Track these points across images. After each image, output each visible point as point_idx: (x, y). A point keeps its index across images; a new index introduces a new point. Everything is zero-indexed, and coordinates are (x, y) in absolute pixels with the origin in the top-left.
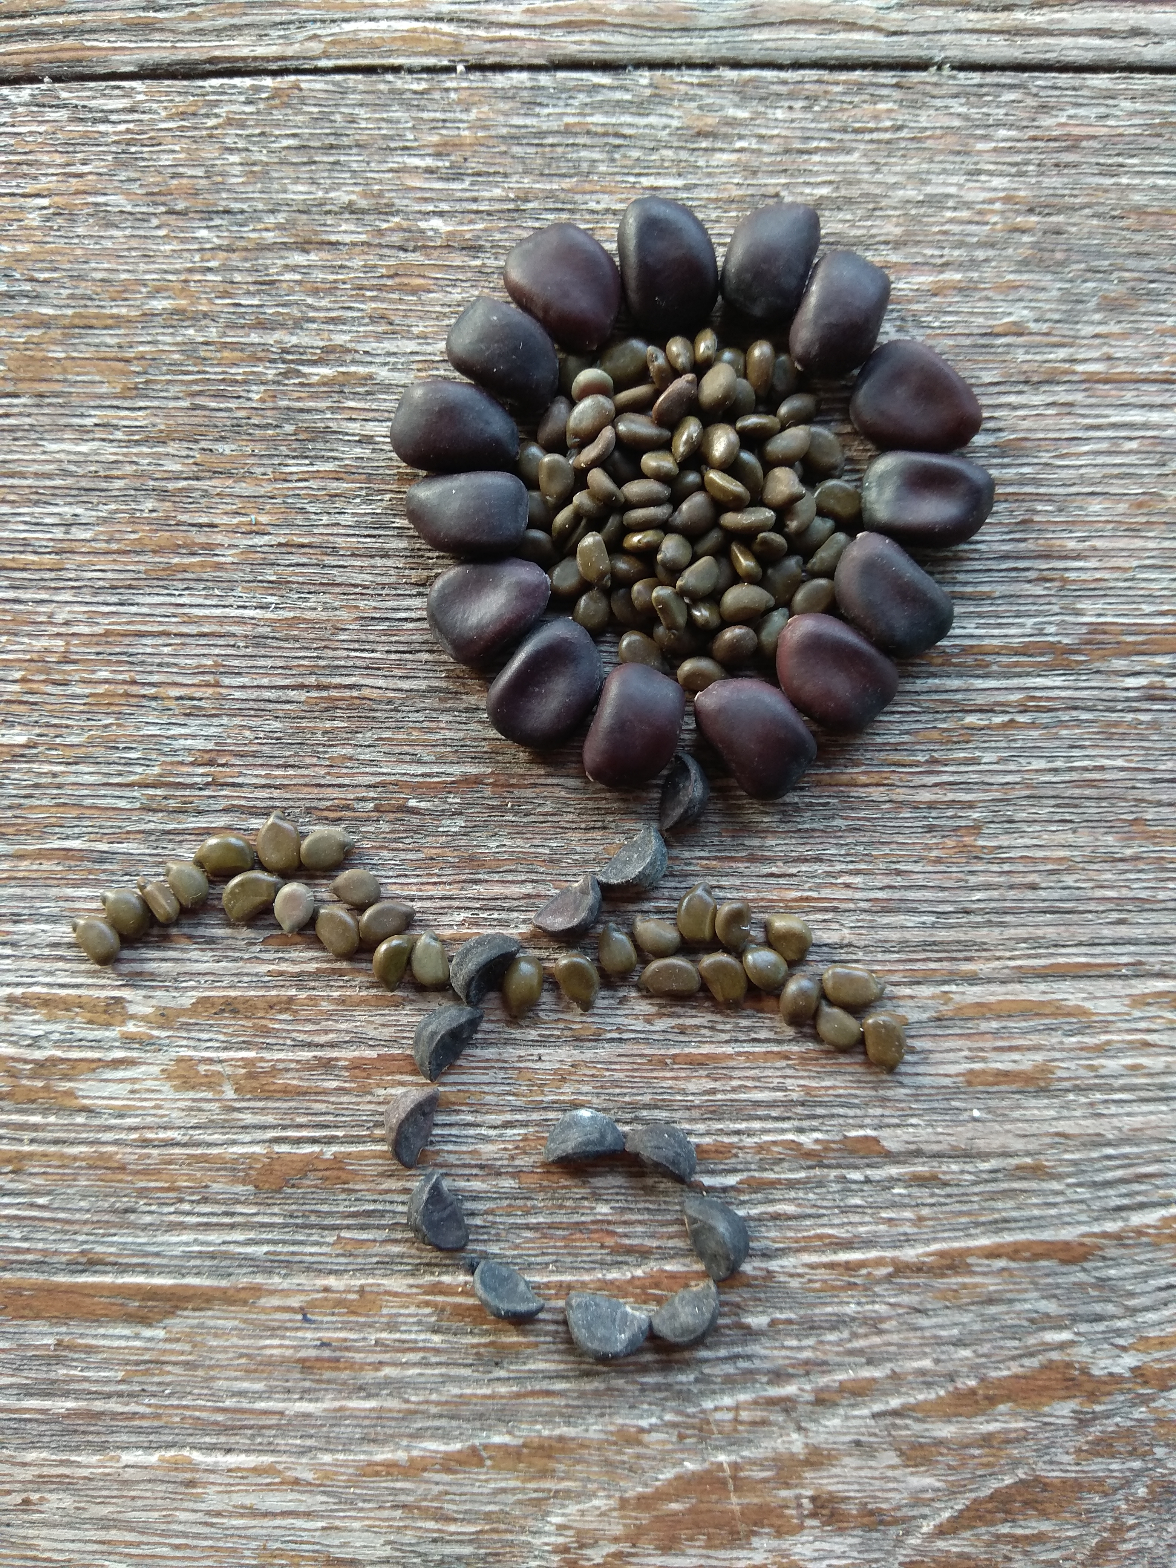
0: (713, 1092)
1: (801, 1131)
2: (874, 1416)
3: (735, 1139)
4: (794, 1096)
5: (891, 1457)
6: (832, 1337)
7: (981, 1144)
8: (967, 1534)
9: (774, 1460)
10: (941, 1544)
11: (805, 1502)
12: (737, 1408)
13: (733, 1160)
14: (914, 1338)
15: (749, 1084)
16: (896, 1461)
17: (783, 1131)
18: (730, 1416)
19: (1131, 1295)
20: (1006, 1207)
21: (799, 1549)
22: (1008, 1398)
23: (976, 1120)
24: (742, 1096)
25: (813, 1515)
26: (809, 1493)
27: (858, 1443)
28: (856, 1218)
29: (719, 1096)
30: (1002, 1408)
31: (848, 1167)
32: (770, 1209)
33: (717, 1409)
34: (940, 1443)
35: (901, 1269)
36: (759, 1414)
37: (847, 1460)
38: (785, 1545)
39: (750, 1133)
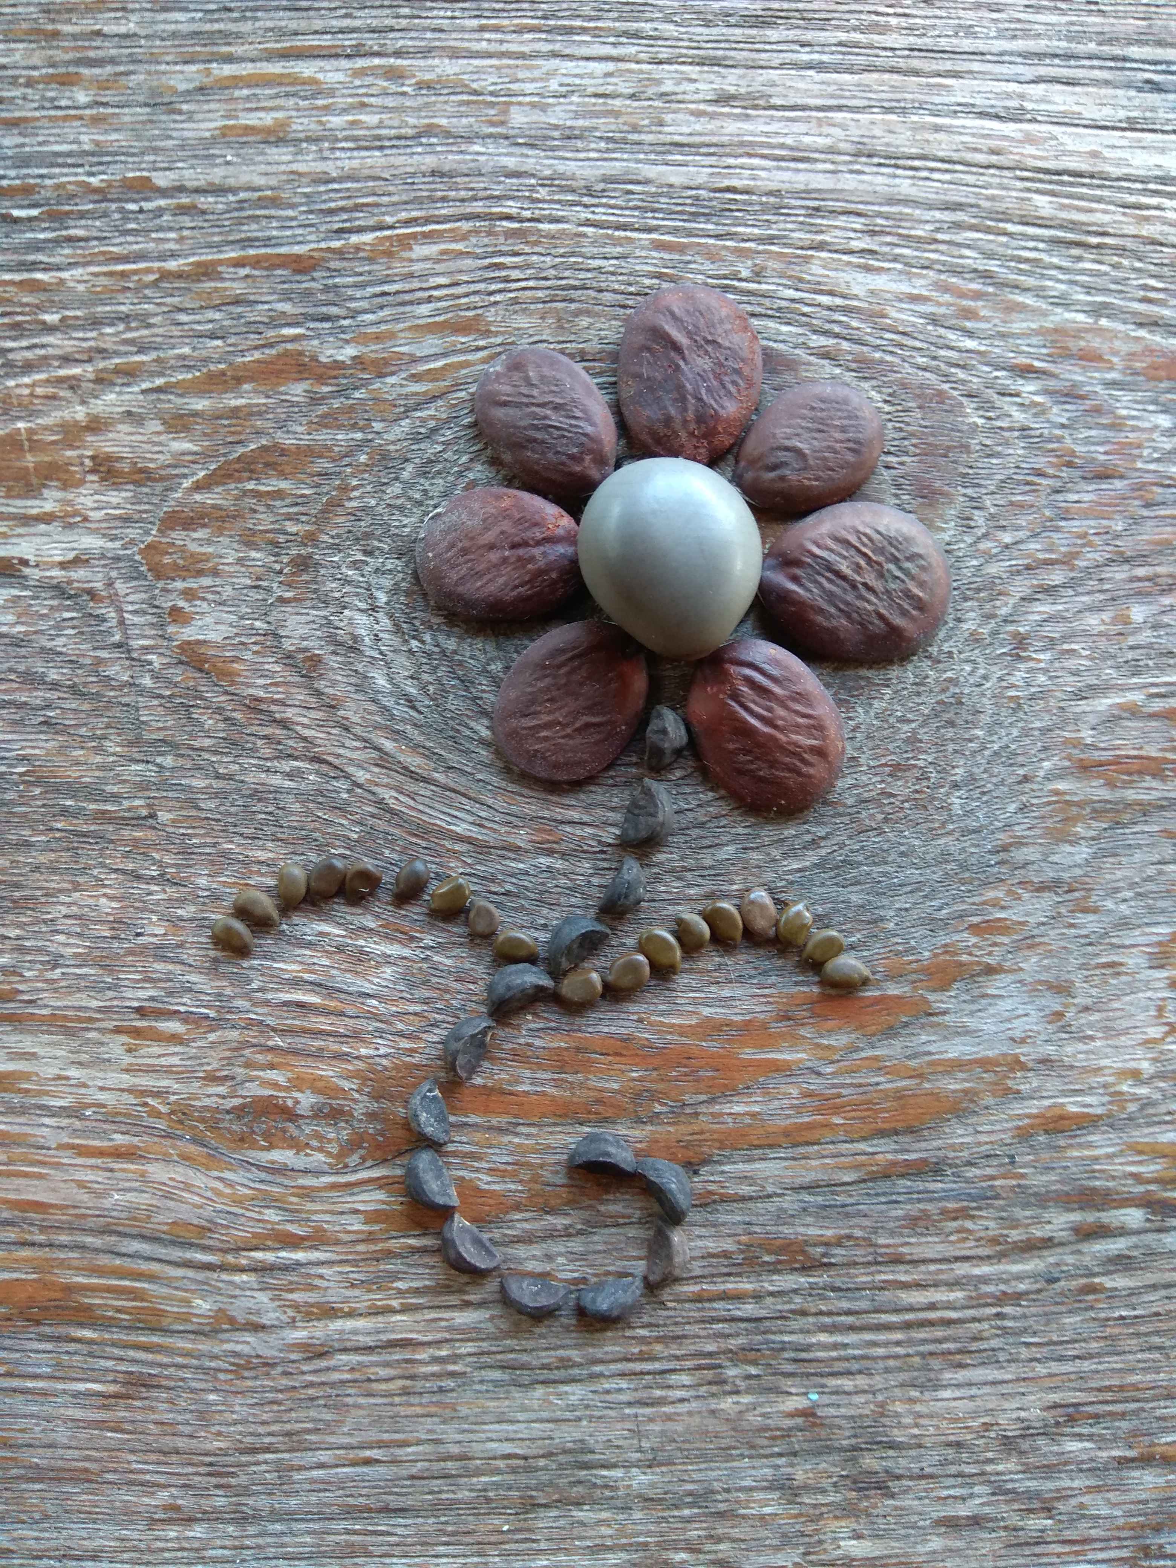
0: (23, 145)
1: (92, 174)
2: (143, 392)
3: (38, 181)
4: (86, 147)
5: (155, 426)
6: (109, 330)
7: (232, 182)
8: (219, 489)
9: (62, 426)
10: (198, 497)
11: (87, 462)
12: (34, 385)
13: (37, 196)
14: (176, 331)
15: (52, 139)
16: (160, 428)
17: (76, 174)
18: (26, 391)
19: (352, 299)
20: (252, 230)
21: (81, 499)
22: (251, 379)
23: (228, 163)
24: (45, 149)
25: (92, 471)
26: (90, 453)
27: (129, 413)
28: (130, 239)
29: (27, 149)
30: (246, 387)
31: (128, 201)
32: (64, 233)
33: (17, 386)
34: (196, 414)
35: (165, 275)
36: (51, 390)
37: (120, 427)
38: (70, 496)
39: (50, 177)
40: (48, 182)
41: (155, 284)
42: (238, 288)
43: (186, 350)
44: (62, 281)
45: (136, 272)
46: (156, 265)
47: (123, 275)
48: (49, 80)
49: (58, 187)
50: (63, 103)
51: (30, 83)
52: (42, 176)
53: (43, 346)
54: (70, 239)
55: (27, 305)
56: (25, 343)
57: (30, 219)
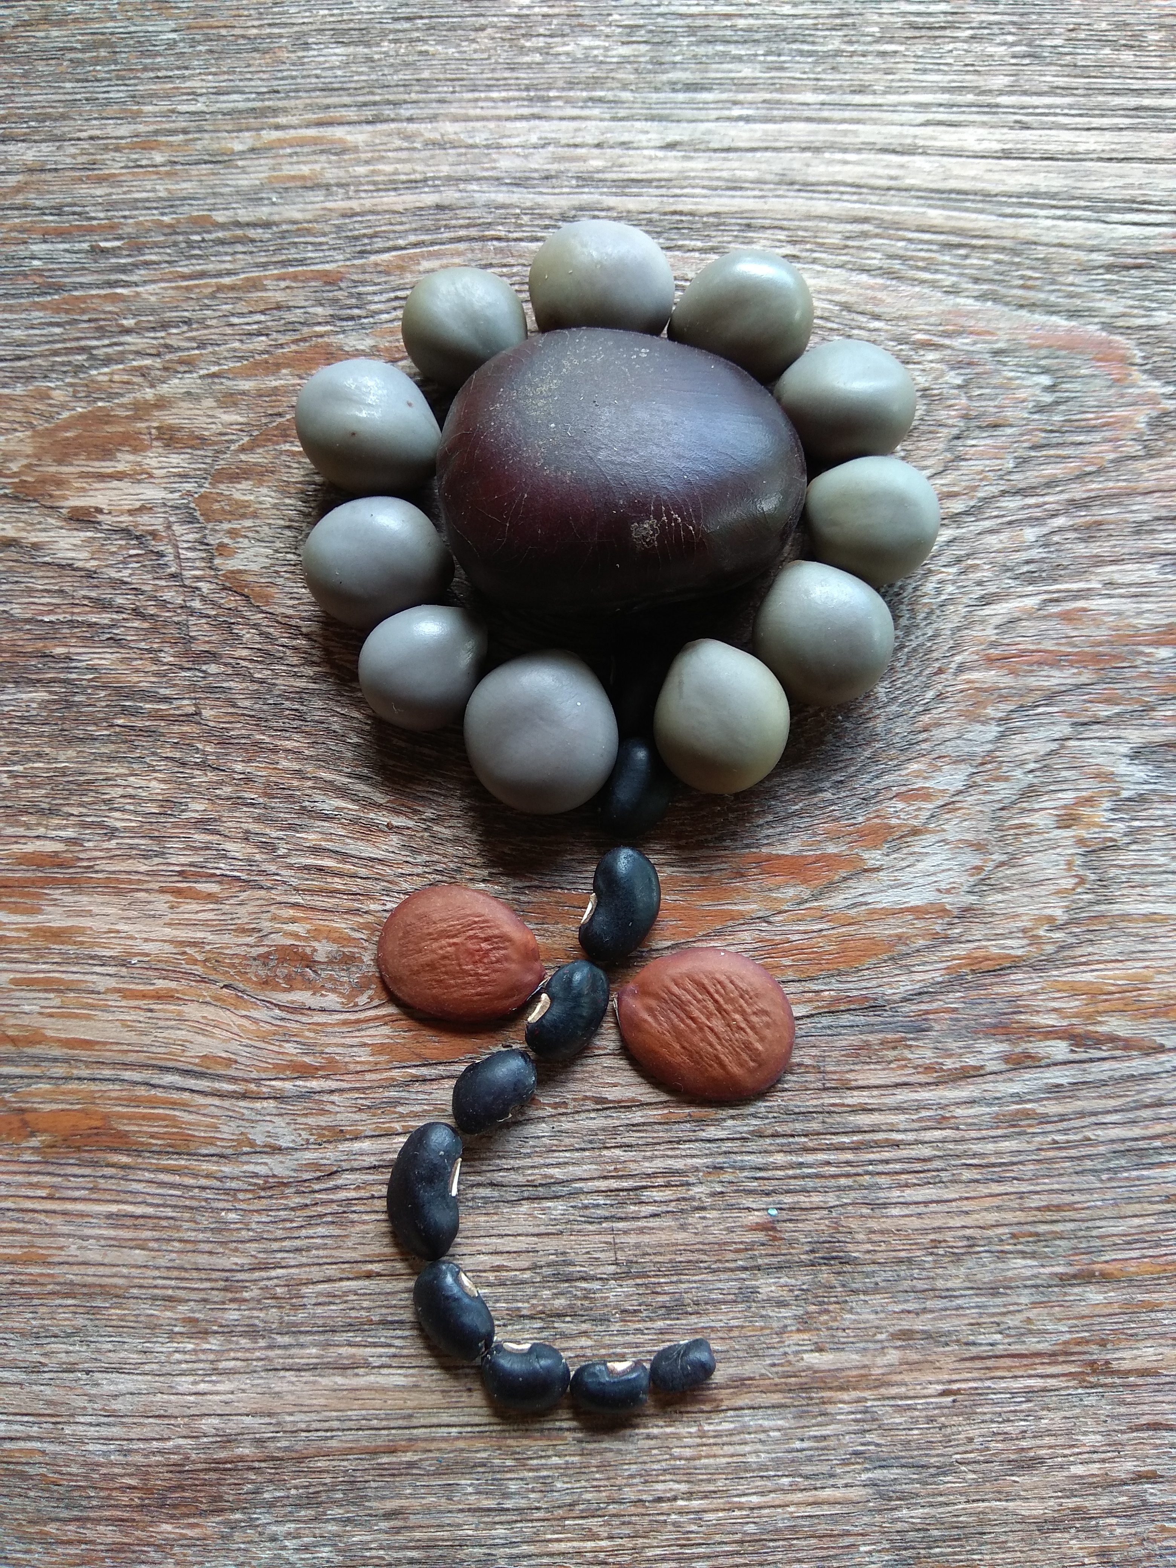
40: (131, 221)
41: (213, 296)
42: (280, 297)
43: (237, 345)
44: (138, 294)
45: (197, 286)
46: (214, 280)
47: (188, 288)
48: (133, 147)
49: (137, 224)
50: (144, 162)
51: (117, 149)
52: (125, 217)
53: (121, 344)
54: (146, 263)
55: (110, 312)
56: (106, 342)
57: (113, 249)
